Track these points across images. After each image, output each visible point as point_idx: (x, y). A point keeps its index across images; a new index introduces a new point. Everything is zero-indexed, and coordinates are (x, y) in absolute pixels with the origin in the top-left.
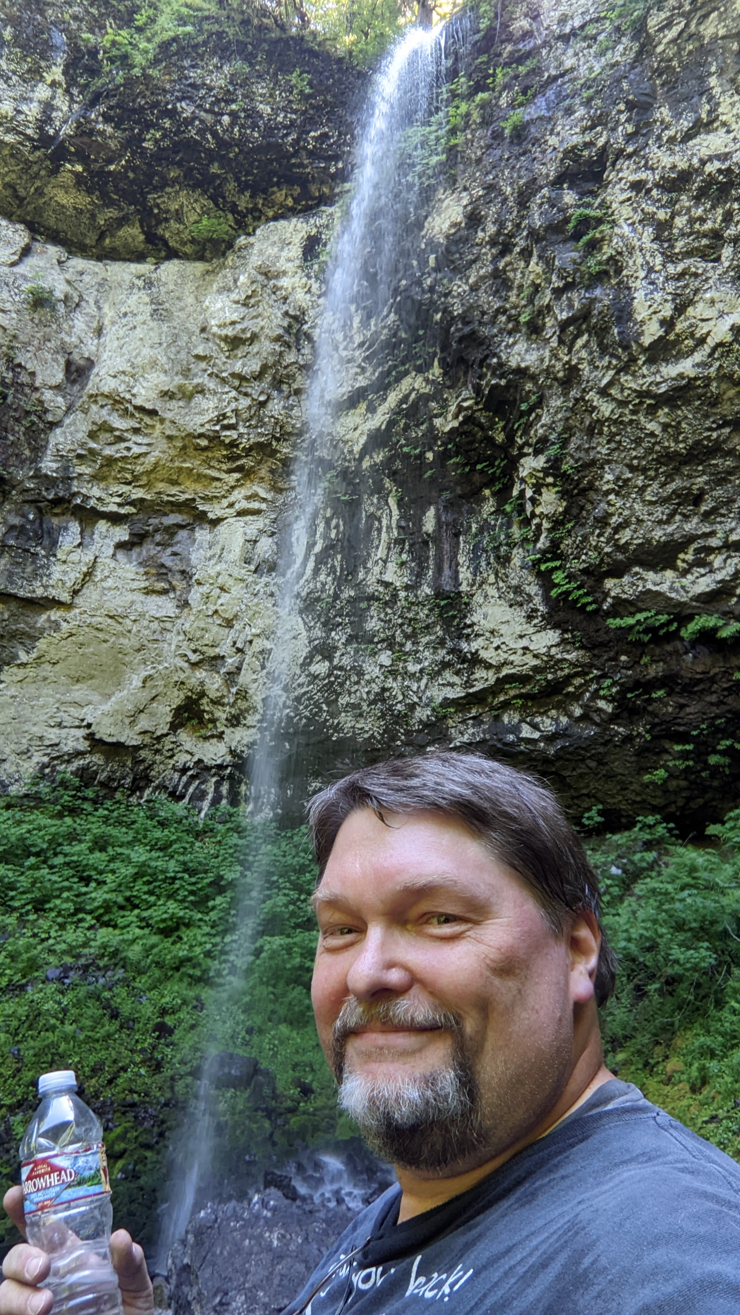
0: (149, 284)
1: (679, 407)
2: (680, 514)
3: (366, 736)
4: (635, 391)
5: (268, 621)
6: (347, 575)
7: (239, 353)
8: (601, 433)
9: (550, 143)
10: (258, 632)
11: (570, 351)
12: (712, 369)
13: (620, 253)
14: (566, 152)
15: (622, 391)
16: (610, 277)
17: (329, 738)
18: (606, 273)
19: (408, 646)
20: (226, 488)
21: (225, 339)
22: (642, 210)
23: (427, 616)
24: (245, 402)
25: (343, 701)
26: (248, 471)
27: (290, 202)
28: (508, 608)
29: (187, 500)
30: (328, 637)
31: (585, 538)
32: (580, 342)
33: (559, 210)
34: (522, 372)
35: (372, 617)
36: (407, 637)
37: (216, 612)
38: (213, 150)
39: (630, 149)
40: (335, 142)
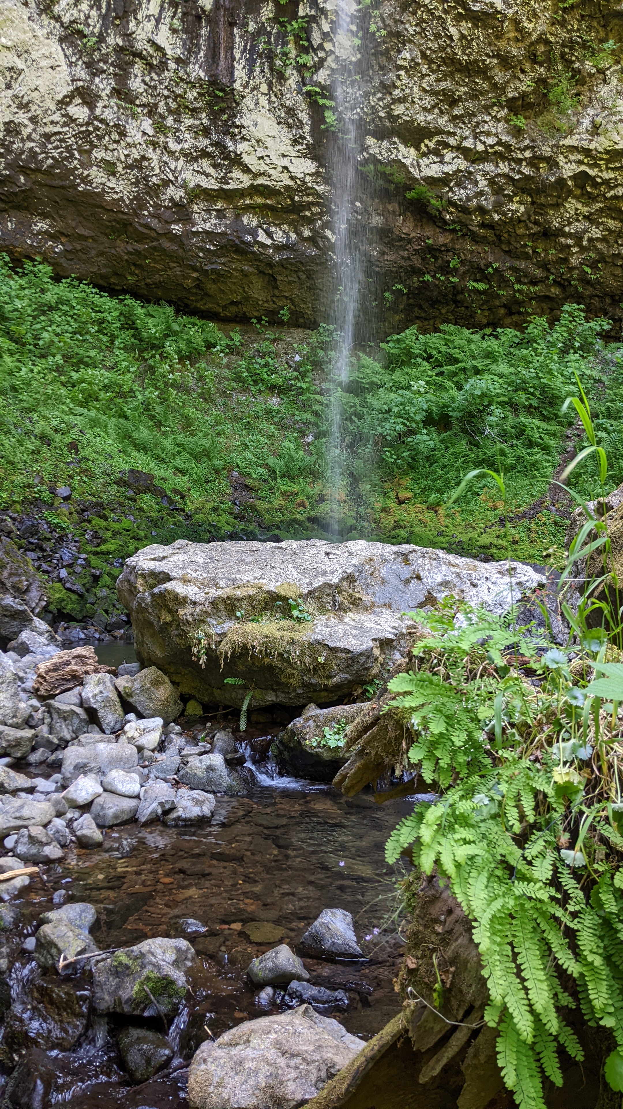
3: (115, 196)
12: (511, 11)
19: (170, 122)
25: (98, 154)
30: (92, 82)
36: (170, 111)
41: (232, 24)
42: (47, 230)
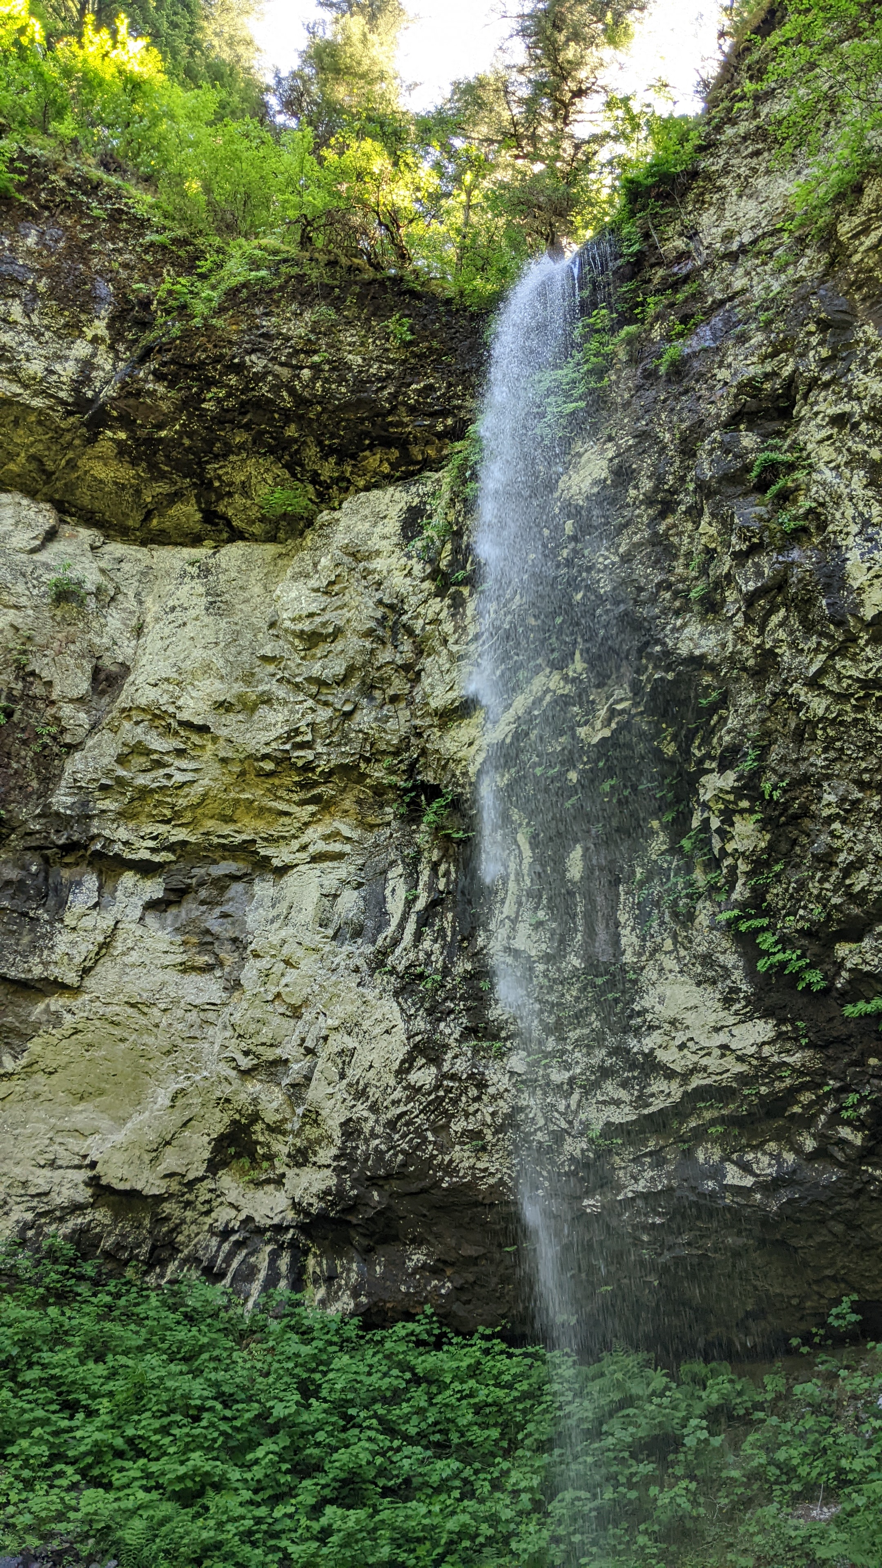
0: (205, 572)
3: (492, 1181)
4: (858, 680)
5: (350, 1008)
6: (462, 941)
7: (319, 652)
8: (813, 738)
9: (719, 377)
10: (336, 1023)
11: (762, 632)
13: (822, 505)
14: (741, 386)
15: (839, 680)
16: (810, 535)
17: (437, 1184)
18: (805, 530)
20: (297, 825)
21: (301, 635)
22: (849, 450)
23: (577, 999)
24: (324, 714)
25: (458, 1126)
26: (327, 801)
27: (386, 468)
28: (694, 988)
29: (245, 842)
31: (802, 885)
32: (775, 620)
33: (736, 456)
34: (697, 662)
37: (278, 995)
38: (289, 409)
39: (826, 377)
40: (443, 395)
42: (425, 1263)
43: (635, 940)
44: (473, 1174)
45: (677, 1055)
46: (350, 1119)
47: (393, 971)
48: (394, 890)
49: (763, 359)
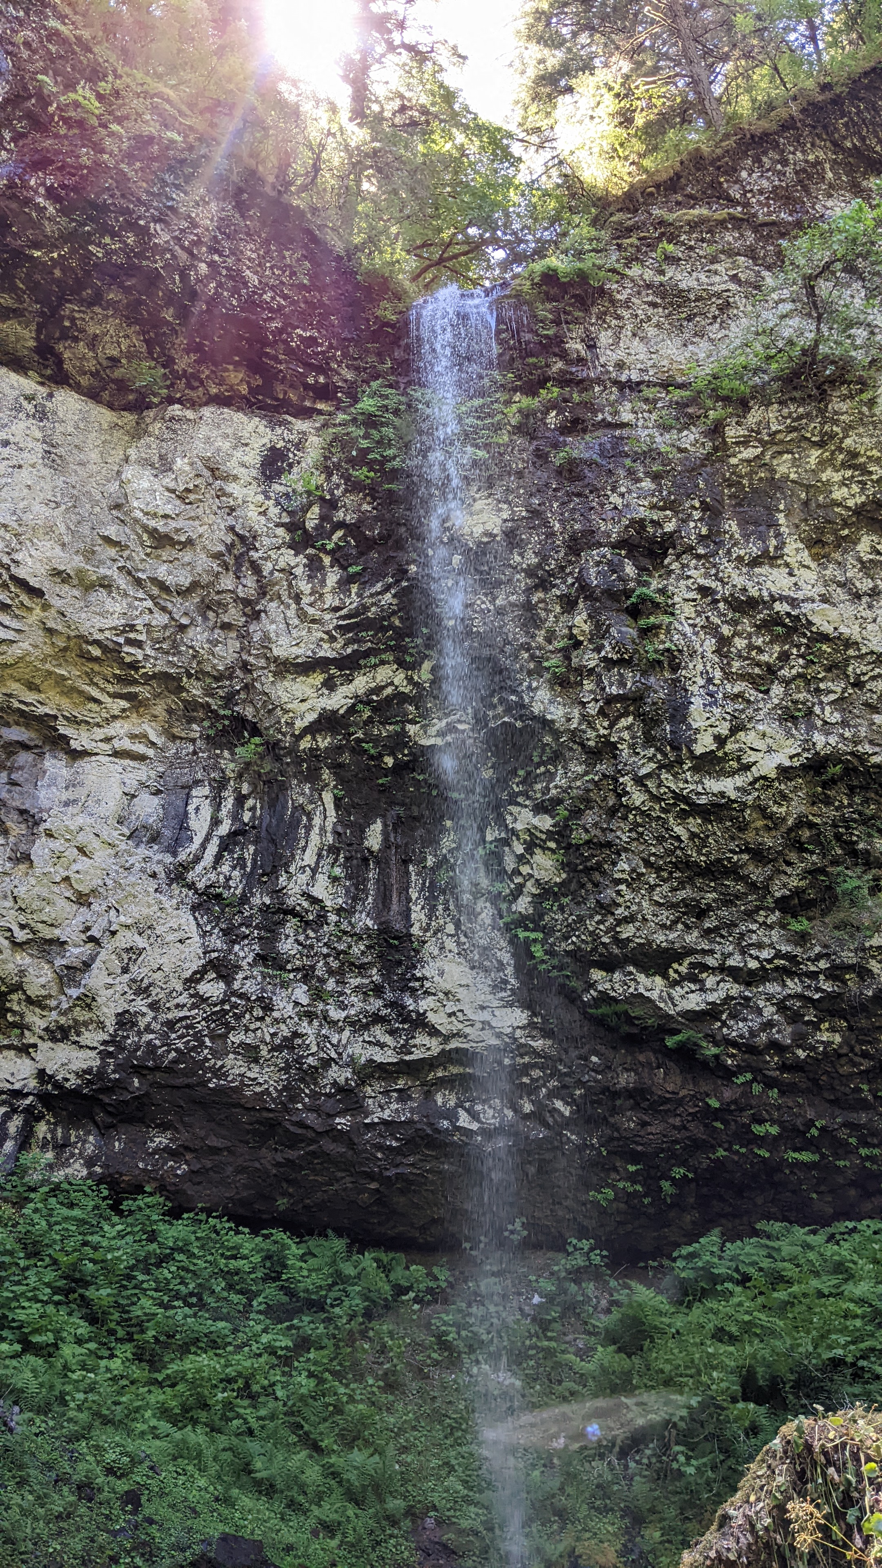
0: (41, 414)
1: (711, 822)
2: (683, 923)
3: (258, 1089)
4: (674, 792)
5: (146, 911)
6: (263, 875)
7: (165, 554)
9: (611, 499)
10: (129, 921)
11: (611, 726)
12: (750, 797)
13: (680, 651)
14: (633, 521)
15: (659, 786)
16: (662, 668)
17: (204, 1083)
18: (659, 662)
19: (331, 985)
20: (105, 715)
21: (153, 533)
22: (707, 618)
23: (363, 953)
24: (160, 619)
25: (236, 1038)
26: (140, 702)
27: (244, 389)
28: (467, 970)
29: (47, 715)
30: (230, 951)
31: (581, 919)
32: (624, 722)
33: (620, 579)
34: (546, 724)
35: (287, 937)
36: (331, 972)
37: (67, 879)
38: (175, 294)
39: (701, 551)
40: (323, 352)
41: (406, 862)
42: (167, 1146)
43: (423, 917)
44: (242, 1081)
45: (445, 1020)
46: (127, 1011)
47: (191, 886)
48: (197, 809)
49: (653, 507)
